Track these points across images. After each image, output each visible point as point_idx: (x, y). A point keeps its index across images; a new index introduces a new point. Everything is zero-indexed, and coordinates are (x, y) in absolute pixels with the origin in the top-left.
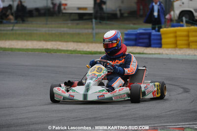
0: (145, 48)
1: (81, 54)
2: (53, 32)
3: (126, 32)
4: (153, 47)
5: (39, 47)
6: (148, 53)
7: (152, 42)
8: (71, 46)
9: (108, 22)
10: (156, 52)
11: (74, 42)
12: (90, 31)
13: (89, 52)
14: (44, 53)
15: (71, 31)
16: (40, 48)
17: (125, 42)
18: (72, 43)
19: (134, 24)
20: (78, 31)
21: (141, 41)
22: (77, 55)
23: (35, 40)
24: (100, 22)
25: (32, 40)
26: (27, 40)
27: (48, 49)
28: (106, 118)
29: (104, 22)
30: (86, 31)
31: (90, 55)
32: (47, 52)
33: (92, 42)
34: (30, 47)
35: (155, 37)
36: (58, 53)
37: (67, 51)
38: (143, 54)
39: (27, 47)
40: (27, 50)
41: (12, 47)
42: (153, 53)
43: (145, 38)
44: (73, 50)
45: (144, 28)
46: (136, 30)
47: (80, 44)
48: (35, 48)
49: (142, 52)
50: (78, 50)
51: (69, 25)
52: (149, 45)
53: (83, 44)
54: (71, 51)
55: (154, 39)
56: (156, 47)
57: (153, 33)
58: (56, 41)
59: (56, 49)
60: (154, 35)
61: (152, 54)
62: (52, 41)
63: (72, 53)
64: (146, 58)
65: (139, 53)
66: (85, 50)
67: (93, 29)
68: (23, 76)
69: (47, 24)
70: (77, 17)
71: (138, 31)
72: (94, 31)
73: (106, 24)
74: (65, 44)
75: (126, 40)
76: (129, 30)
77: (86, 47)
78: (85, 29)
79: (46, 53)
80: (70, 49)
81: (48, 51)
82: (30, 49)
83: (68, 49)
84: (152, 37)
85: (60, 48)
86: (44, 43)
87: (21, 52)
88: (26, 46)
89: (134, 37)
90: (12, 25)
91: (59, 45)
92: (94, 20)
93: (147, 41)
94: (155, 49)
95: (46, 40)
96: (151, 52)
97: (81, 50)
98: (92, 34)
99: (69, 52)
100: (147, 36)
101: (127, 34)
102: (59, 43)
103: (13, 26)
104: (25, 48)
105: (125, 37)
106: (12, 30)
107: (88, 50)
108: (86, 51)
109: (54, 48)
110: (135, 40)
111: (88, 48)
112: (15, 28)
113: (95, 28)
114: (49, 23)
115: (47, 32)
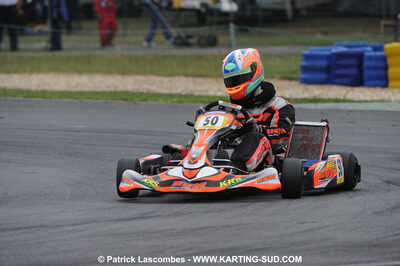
0: (349, 88)
1: (202, 102)
3: (307, 52)
4: (369, 86)
5: (108, 87)
6: (357, 99)
7: (367, 74)
8: (180, 85)
9: (264, 30)
10: (375, 98)
11: (186, 75)
13: (220, 98)
14: (120, 102)
16: (108, 90)
17: (303, 76)
18: (183, 79)
19: (326, 33)
20: (196, 51)
21: (339, 72)
23: (98, 71)
24: (246, 30)
25: (90, 71)
26: (80, 72)
27: (127, 92)
29: (257, 29)
30: (215, 51)
32: (126, 100)
34: (86, 89)
35: (373, 63)
36: (150, 102)
37: (171, 96)
38: (344, 101)
39: (80, 89)
40: (80, 95)
41: (46, 88)
42: (369, 99)
43: (350, 66)
44: (183, 93)
45: (346, 43)
46: (329, 48)
47: (200, 80)
48: (96, 90)
49: (342, 98)
50: (197, 93)
52: (358, 82)
53: (209, 80)
54: (180, 96)
55: (370, 68)
56: (375, 86)
57: (367, 54)
58: (145, 73)
59: (145, 91)
60: (371, 58)
61: (366, 101)
62: (137, 73)
63: (181, 102)
64: (351, 111)
65: (337, 101)
67: (229, 46)
68: (69, 155)
69: (125, 35)
71: (334, 50)
74: (166, 79)
75: (305, 69)
76: (313, 48)
77: (216, 88)
79: (123, 102)
80: (179, 91)
81: (127, 97)
82: (87, 93)
83: (174, 91)
84: (366, 63)
85: (155, 89)
86: (119, 77)
87: (65, 100)
88: (77, 86)
89: (324, 63)
91: (153, 83)
92: (232, 26)
93: (353, 71)
94: (372, 89)
95: (124, 73)
96: (362, 98)
97: (204, 94)
99: (175, 100)
100: (353, 61)
101: (307, 57)
102: (152, 78)
104: (74, 90)
105: (304, 63)
107: (220, 94)
109: (141, 90)
110: (328, 70)
111: (220, 90)
113: (234, 43)
114: (129, 32)
115: (125, 53)
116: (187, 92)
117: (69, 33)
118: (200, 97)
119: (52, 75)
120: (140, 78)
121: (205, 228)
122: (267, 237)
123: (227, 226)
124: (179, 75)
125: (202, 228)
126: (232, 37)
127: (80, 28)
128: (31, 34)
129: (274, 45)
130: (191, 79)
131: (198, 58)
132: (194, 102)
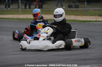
1: (78, 22)
11: (74, 15)
12: (83, 9)
18: (73, 16)
22: (75, 22)
28: (91, 59)
29: (92, 3)
31: (83, 23)
33: (84, 15)
37: (70, 20)
44: (73, 20)
47: (77, 16)
48: (51, 19)
50: (76, 20)
53: (79, 16)
54: (72, 20)
63: (72, 22)
72: (86, 9)
74: (68, 16)
77: (81, 18)
88: (46, 18)
92: (86, 3)
97: (78, 20)
98: (85, 10)
99: (71, 21)
107: (82, 20)
108: (81, 21)
111: (82, 19)
113: (86, 7)
118: (77, 20)
121: (78, 54)
122: (94, 56)
123: (84, 53)
124: (72, 15)
125: (77, 54)
130: (75, 16)
131: (77, 11)
132: (76, 22)
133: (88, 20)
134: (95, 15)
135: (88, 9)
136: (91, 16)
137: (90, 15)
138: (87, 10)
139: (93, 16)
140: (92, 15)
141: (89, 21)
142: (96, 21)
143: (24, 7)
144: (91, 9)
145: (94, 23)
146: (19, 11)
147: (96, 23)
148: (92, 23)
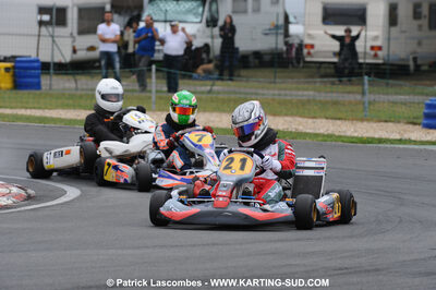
1: (342, 142)
2: (289, 98)
3: (428, 102)
8: (323, 126)
9: (391, 81)
11: (327, 118)
12: (359, 97)
13: (356, 138)
15: (322, 97)
17: (425, 122)
18: (324, 120)
20: (334, 96)
30: (351, 97)
33: (362, 120)
36: (299, 140)
37: (317, 135)
47: (339, 122)
50: (337, 134)
51: (318, 85)
53: (346, 123)
54: (324, 135)
58: (292, 115)
62: (286, 115)
63: (325, 141)
66: (349, 134)
67: (363, 93)
69: (275, 82)
70: (332, 71)
73: (387, 84)
74: (310, 121)
75: (427, 116)
77: (352, 129)
78: (349, 93)
80: (322, 131)
83: (318, 132)
85: (301, 129)
90: (210, 83)
91: (300, 124)
92: (366, 78)
97: (343, 134)
98: (362, 103)
99: (320, 138)
101: (429, 106)
102: (298, 119)
103: (212, 85)
105: (426, 111)
106: (210, 92)
107: (356, 135)
108: (353, 137)
111: (356, 131)
112: (215, 88)
113: (367, 91)
114: (277, 80)
115: (276, 97)
116: (330, 132)
117: (231, 80)
118: (340, 137)
119: (215, 114)
120: (288, 119)
124: (321, 117)
126: (366, 87)
127: (239, 76)
128: (195, 79)
129: (400, 94)
130: (331, 121)
133: (377, 136)
134: (397, 121)
135: (372, 97)
136: (382, 124)
137: (380, 121)
138: (370, 103)
139: (390, 124)
140: (386, 121)
141: (380, 141)
142: (400, 141)
143: (165, 89)
144: (383, 97)
145: (397, 146)
146: (150, 98)
147: (401, 146)
148: (388, 146)
